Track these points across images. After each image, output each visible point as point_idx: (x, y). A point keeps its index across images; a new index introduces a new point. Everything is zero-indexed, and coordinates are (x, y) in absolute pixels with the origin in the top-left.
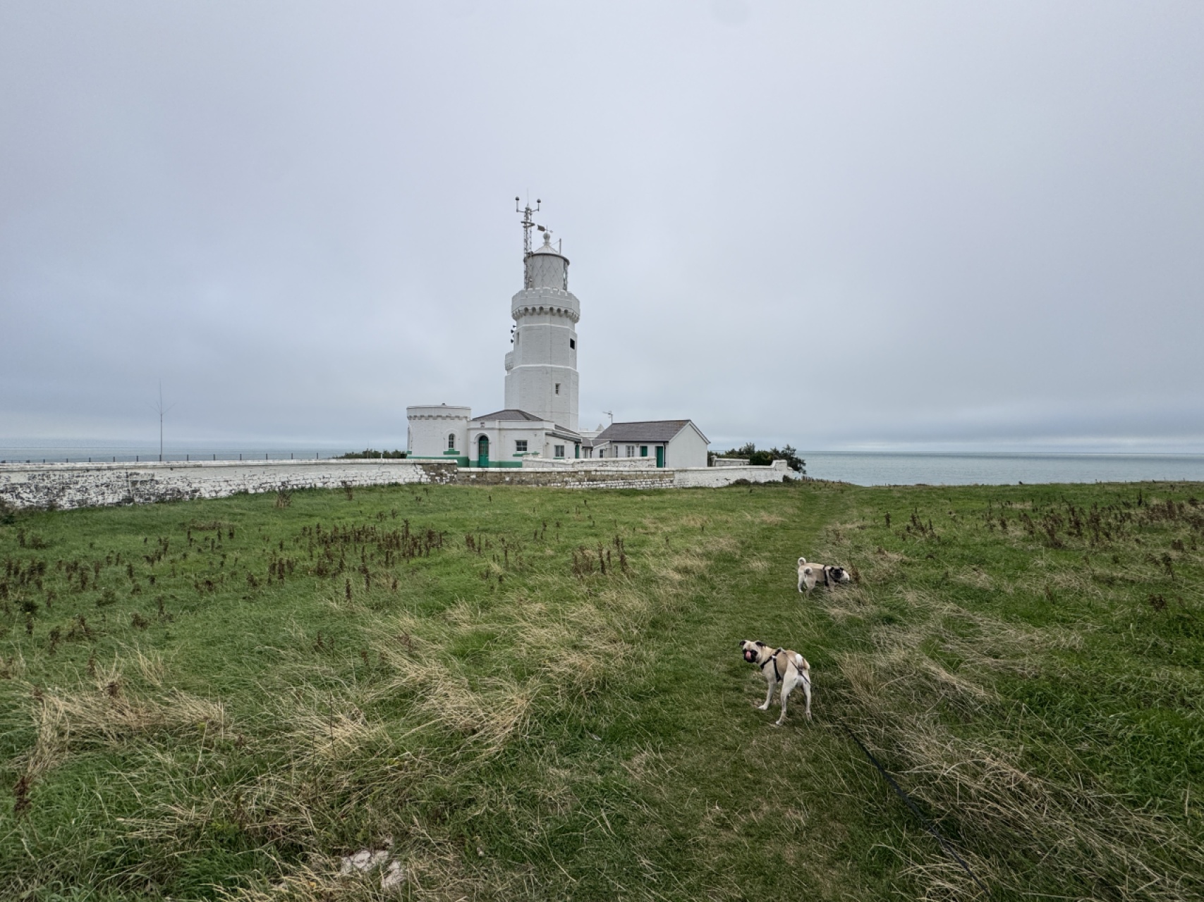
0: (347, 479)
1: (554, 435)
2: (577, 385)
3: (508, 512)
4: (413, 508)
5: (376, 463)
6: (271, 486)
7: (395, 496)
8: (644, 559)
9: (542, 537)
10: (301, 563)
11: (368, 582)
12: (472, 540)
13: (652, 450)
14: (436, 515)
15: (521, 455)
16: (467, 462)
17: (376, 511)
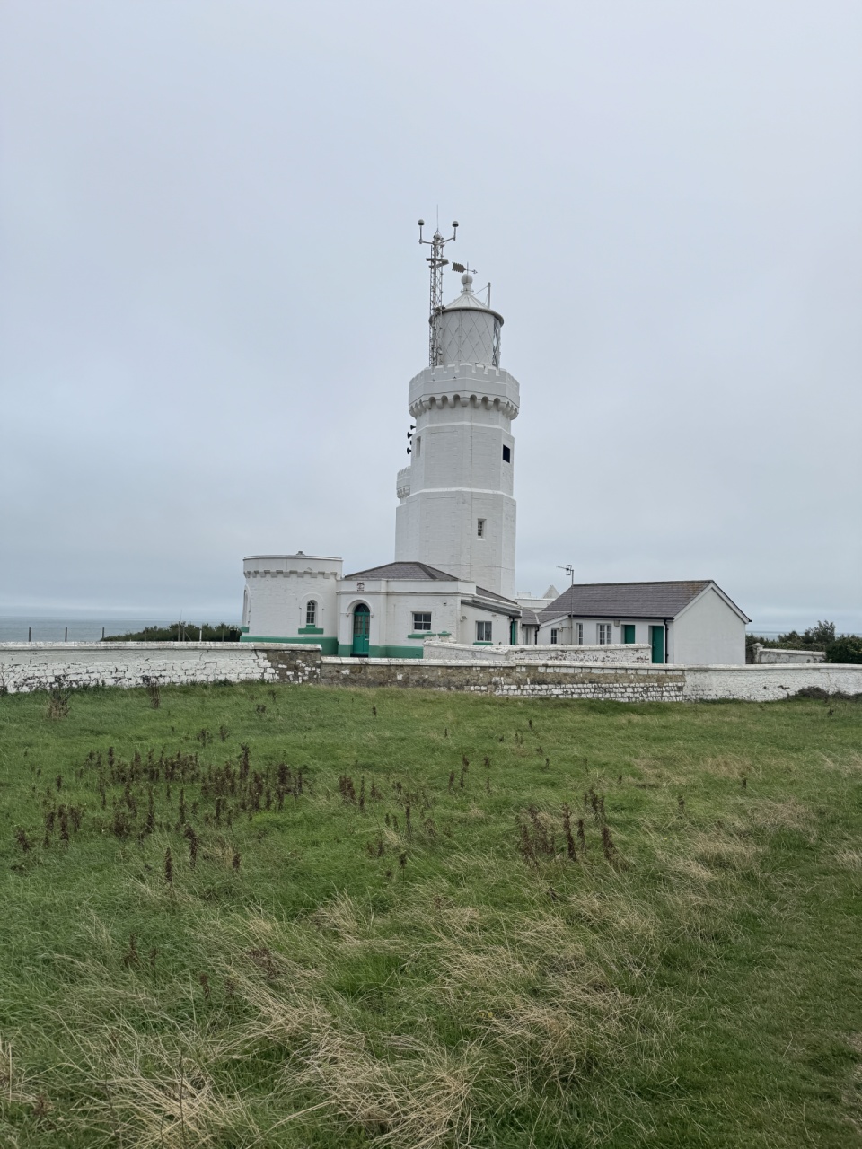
0: (150, 674)
1: (475, 604)
2: (514, 521)
3: (403, 735)
4: (253, 723)
5: (196, 649)
6: (40, 682)
7: (224, 702)
8: (642, 837)
9: (462, 784)
10: (89, 812)
11: (193, 854)
12: (350, 785)
13: (642, 632)
14: (290, 737)
15: (422, 637)
16: (333, 647)
17: (196, 728)
